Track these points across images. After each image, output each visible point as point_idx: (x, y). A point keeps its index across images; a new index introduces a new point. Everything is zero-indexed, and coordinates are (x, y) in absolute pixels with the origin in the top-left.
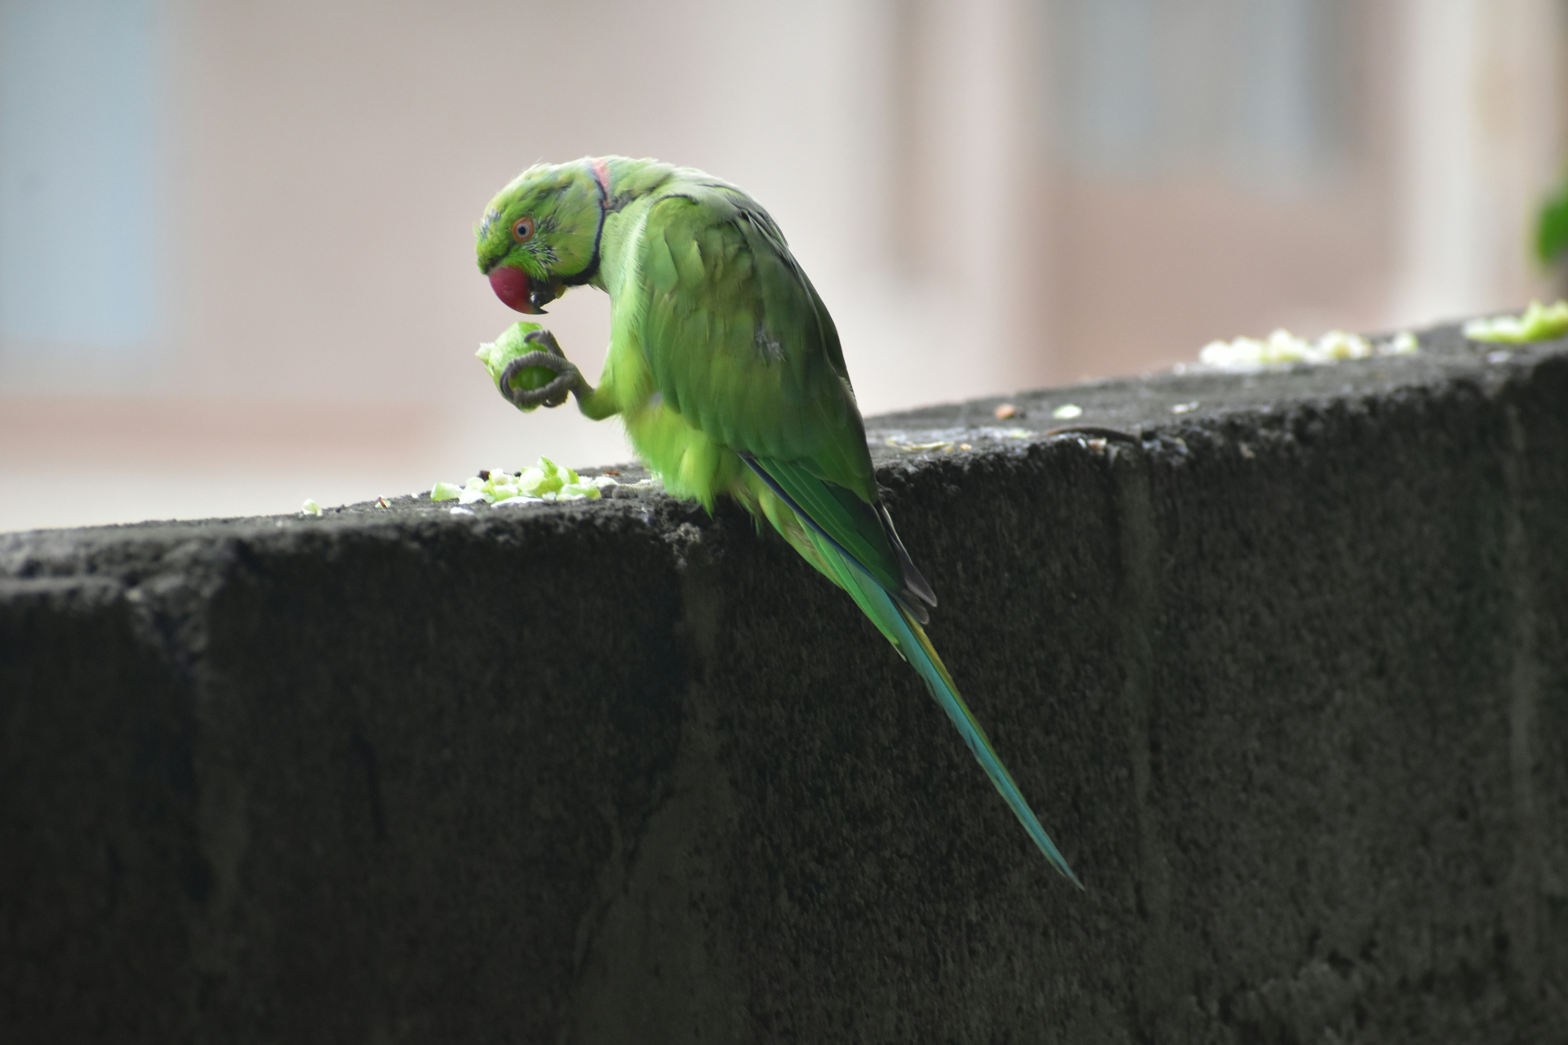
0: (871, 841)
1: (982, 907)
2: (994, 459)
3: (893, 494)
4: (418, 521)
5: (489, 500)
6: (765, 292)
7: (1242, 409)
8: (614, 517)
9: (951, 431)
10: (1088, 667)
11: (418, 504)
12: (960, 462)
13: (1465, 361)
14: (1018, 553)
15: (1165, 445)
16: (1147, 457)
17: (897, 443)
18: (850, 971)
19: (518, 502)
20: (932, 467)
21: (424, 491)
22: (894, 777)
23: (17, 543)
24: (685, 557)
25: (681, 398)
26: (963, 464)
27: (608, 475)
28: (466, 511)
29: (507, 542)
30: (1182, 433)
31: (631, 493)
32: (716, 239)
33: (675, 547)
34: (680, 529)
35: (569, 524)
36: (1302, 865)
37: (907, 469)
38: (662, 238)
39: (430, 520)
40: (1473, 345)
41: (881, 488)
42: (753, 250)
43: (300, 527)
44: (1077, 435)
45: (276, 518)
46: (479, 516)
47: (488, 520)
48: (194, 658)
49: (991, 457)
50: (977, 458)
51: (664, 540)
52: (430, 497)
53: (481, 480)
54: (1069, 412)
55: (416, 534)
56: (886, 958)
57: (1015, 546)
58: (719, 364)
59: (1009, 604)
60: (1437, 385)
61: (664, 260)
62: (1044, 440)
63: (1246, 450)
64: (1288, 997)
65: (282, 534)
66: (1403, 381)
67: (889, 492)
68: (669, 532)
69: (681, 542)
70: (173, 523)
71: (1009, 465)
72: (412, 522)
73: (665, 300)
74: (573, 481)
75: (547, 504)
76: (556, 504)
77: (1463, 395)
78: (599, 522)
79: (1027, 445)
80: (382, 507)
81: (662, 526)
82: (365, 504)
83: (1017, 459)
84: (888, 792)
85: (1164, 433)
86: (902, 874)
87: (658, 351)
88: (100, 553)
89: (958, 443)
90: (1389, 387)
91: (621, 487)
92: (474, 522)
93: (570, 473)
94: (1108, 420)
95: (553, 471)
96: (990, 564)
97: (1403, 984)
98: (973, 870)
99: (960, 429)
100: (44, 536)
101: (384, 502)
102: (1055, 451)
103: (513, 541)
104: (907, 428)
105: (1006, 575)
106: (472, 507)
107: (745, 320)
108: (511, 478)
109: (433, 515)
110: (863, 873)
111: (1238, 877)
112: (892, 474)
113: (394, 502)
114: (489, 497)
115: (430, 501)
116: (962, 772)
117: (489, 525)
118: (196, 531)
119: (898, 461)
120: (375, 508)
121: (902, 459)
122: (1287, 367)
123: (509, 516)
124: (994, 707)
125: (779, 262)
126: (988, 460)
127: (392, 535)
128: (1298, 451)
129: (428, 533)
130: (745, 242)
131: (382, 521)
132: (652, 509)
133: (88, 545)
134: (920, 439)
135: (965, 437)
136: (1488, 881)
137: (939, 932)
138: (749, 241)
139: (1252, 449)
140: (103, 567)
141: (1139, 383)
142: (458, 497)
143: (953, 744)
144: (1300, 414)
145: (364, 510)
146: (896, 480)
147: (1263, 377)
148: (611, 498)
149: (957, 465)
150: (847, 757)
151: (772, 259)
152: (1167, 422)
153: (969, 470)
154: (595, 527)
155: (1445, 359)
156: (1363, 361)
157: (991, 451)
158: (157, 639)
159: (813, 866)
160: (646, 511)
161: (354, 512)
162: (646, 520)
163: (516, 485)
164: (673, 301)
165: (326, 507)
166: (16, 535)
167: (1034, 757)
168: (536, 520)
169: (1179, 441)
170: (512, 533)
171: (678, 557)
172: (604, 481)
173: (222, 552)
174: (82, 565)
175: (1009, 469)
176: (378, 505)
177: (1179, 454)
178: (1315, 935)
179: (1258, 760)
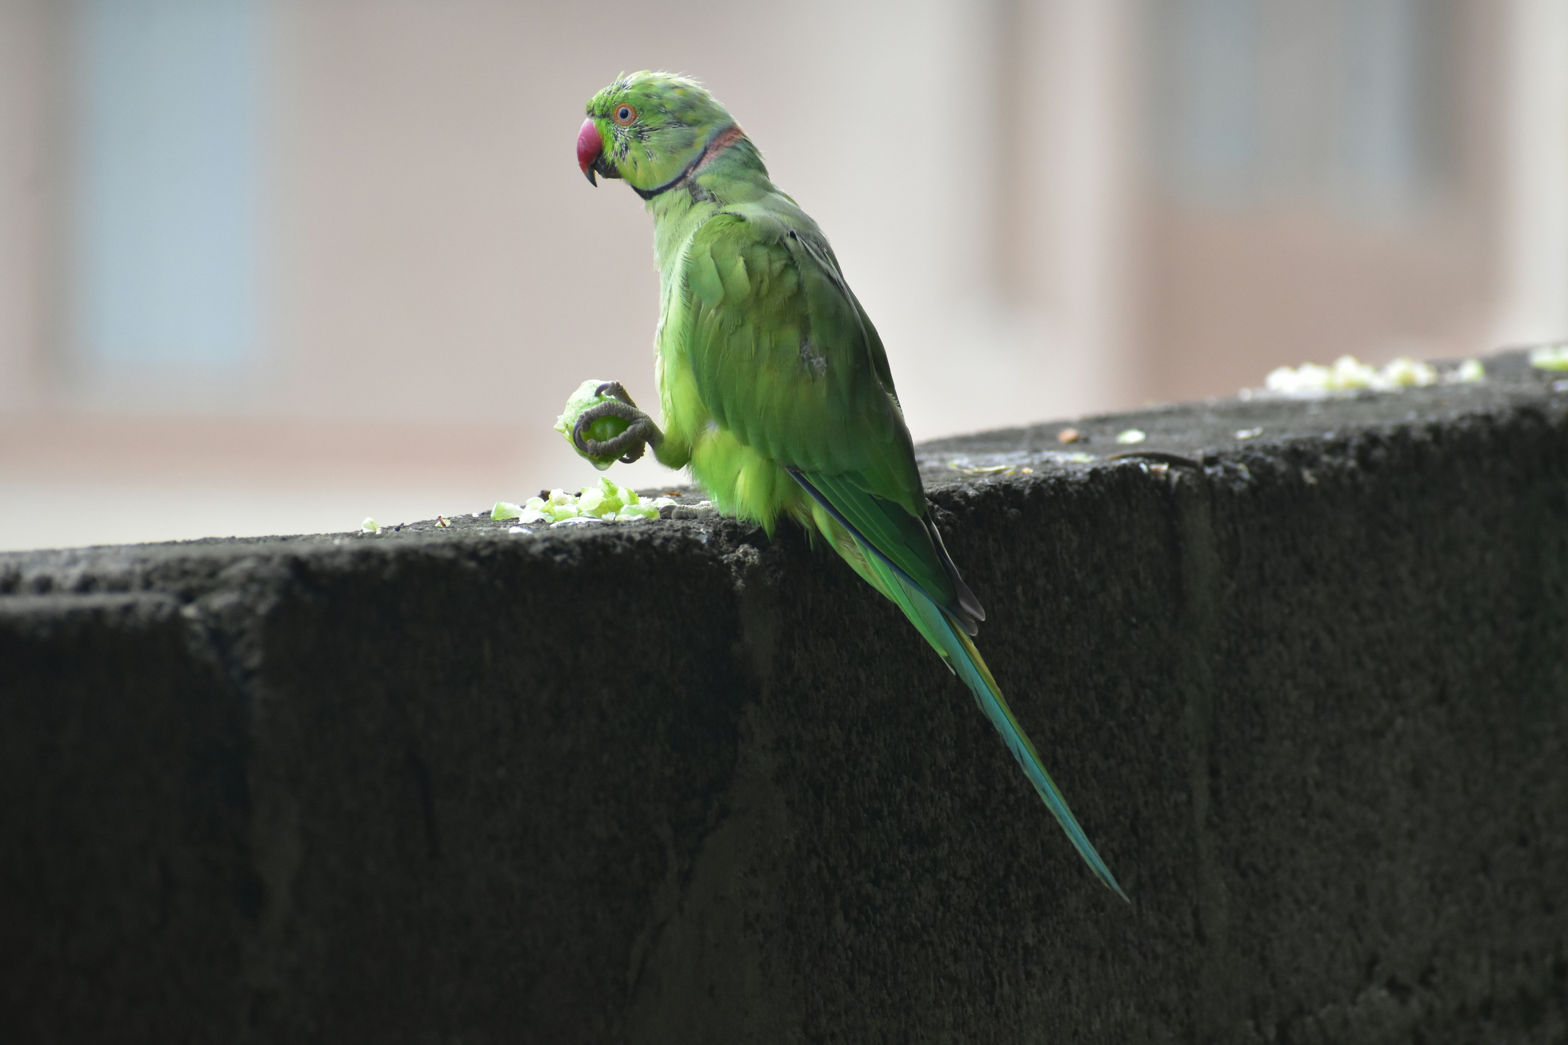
0: (927, 863)
1: (1039, 931)
2: (1055, 483)
3: (953, 517)
4: (476, 540)
5: (549, 520)
6: (811, 308)
7: (1305, 435)
8: (673, 537)
9: (1014, 455)
10: (1148, 691)
11: (478, 523)
12: (1021, 485)
13: (1530, 389)
14: (1078, 577)
15: (1227, 470)
16: (1209, 482)
17: (960, 467)
18: (906, 993)
19: (577, 522)
20: (992, 490)
21: (485, 511)
22: (952, 800)
23: (73, 558)
24: (743, 579)
25: (728, 415)
26: (1024, 488)
27: (669, 496)
28: (524, 531)
29: (564, 561)
30: (1244, 459)
31: (690, 513)
32: (762, 256)
33: (734, 568)
34: (739, 551)
35: (628, 545)
36: (1361, 892)
37: (968, 492)
38: (708, 254)
39: (488, 538)
40: (1539, 374)
41: (942, 511)
42: (799, 267)
43: (356, 545)
44: (1139, 460)
45: (334, 536)
46: (537, 536)
47: (546, 540)
48: (249, 674)
49: (1052, 481)
50: (1038, 481)
51: (722, 561)
52: (490, 516)
53: (542, 500)
54: (1132, 437)
55: (473, 553)
56: (942, 981)
57: (1076, 570)
58: (764, 379)
59: (1069, 627)
60: (1501, 413)
61: (709, 276)
62: (1106, 464)
63: (1308, 476)
64: (1346, 1023)
65: (338, 551)
66: (1466, 409)
67: (948, 515)
68: (728, 554)
69: (740, 563)
70: (232, 539)
71: (1070, 489)
72: (469, 541)
73: (711, 315)
74: (633, 502)
75: (605, 524)
76: (615, 524)
77: (1527, 423)
78: (657, 542)
79: (1088, 470)
80: (442, 526)
81: (721, 547)
82: (425, 523)
83: (1078, 483)
84: (945, 814)
85: (1227, 459)
86: (959, 897)
87: (705, 367)
88: (155, 569)
89: (1020, 467)
90: (1453, 414)
91: (680, 508)
92: (531, 541)
93: (630, 493)
94: (1171, 445)
95: (613, 491)
96: (1049, 587)
97: (1462, 1010)
98: (1030, 893)
99: (1023, 453)
100: (101, 551)
101: (444, 521)
102: (1116, 476)
103: (570, 561)
104: (970, 451)
105: (1066, 599)
106: (531, 527)
107: (791, 335)
108: (571, 498)
109: (491, 534)
110: (920, 894)
111: (1297, 902)
112: (952, 497)
113: (454, 521)
114: (549, 517)
115: (490, 521)
116: (1020, 795)
117: (547, 544)
118: (253, 548)
119: (959, 484)
120: (434, 527)
121: (963, 482)
122: (1352, 394)
123: (567, 536)
124: (1053, 731)
125: (825, 279)
126: (1049, 485)
127: (449, 554)
128: (1361, 477)
129: (485, 553)
130: (791, 258)
131: (440, 540)
132: (711, 530)
133: (144, 561)
134: (982, 463)
135: (1027, 461)
136: (1549, 909)
137: (996, 955)
138: (795, 258)
139: (1315, 476)
140: (159, 584)
141: (1204, 408)
142: (518, 517)
143: (1011, 767)
144: (1363, 441)
145: (424, 529)
146: (956, 503)
147: (1328, 403)
148: (671, 519)
149: (1018, 488)
150: (905, 779)
151: (816, 275)
152: (1229, 448)
153: (1029, 494)
154: (654, 548)
155: (1510, 387)
156: (1430, 388)
157: (1052, 475)
158: (211, 656)
159: (869, 886)
160: (704, 532)
161: (414, 530)
162: (704, 541)
163: (577, 505)
164: (719, 317)
165: (386, 526)
166: (72, 551)
167: (1093, 781)
168: (594, 540)
169: (1241, 467)
170: (569, 552)
171: (736, 578)
172: (664, 502)
173: (277, 569)
174: (137, 581)
175: (1071, 494)
176: (438, 524)
177: (1241, 479)
178: (1373, 962)
179: (1318, 785)
